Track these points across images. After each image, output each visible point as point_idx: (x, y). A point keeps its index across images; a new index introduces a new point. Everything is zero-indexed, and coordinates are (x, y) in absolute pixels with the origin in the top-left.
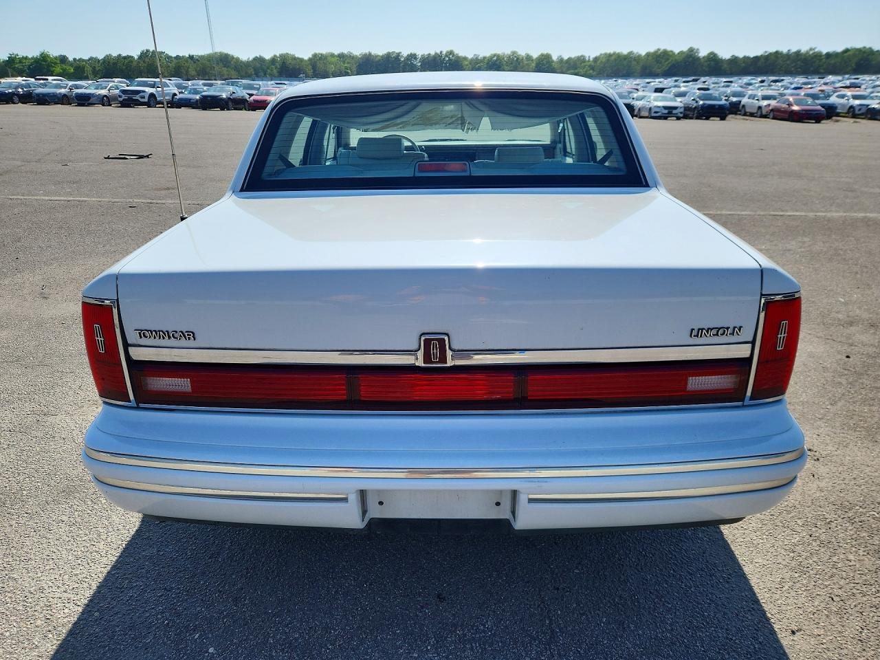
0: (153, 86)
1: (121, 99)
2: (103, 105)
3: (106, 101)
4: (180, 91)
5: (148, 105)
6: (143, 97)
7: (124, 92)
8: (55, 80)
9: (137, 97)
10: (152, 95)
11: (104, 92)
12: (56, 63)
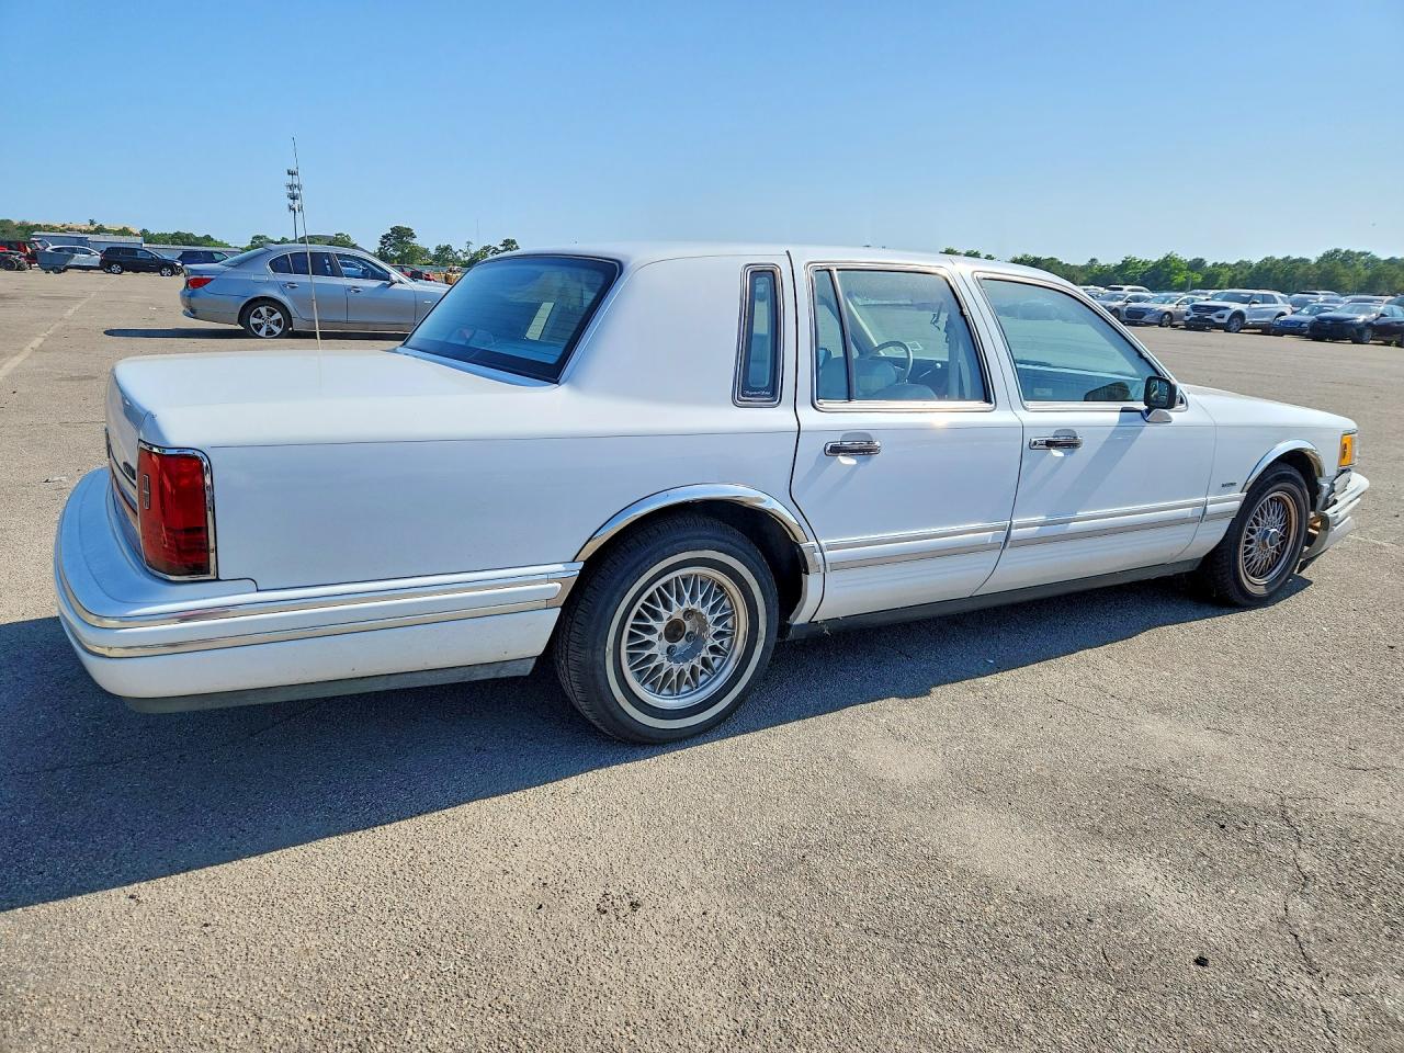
0: (1245, 301)
1: (1187, 318)
2: (1160, 326)
3: (1167, 320)
4: (1295, 309)
5: (1226, 328)
6: (1222, 317)
7: (1195, 308)
8: (1132, 290)
9: (1213, 316)
10: (1239, 314)
11: (1167, 307)
12: (1181, 270)
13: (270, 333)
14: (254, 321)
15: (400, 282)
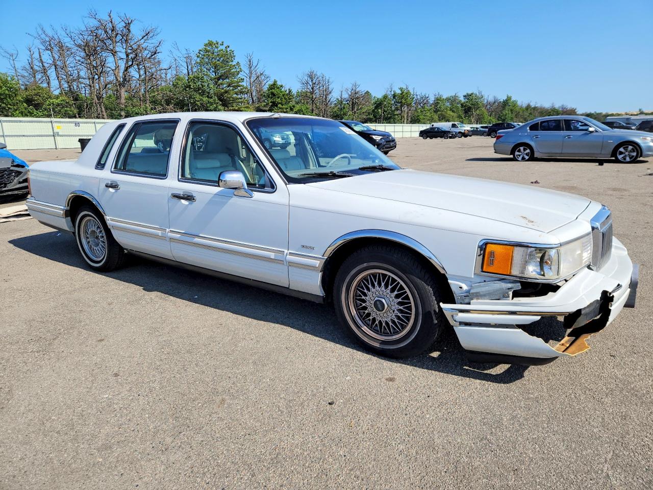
13: (523, 159)
14: (517, 153)
15: (596, 131)
